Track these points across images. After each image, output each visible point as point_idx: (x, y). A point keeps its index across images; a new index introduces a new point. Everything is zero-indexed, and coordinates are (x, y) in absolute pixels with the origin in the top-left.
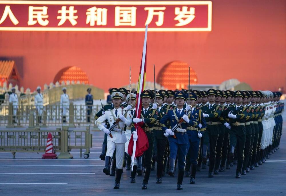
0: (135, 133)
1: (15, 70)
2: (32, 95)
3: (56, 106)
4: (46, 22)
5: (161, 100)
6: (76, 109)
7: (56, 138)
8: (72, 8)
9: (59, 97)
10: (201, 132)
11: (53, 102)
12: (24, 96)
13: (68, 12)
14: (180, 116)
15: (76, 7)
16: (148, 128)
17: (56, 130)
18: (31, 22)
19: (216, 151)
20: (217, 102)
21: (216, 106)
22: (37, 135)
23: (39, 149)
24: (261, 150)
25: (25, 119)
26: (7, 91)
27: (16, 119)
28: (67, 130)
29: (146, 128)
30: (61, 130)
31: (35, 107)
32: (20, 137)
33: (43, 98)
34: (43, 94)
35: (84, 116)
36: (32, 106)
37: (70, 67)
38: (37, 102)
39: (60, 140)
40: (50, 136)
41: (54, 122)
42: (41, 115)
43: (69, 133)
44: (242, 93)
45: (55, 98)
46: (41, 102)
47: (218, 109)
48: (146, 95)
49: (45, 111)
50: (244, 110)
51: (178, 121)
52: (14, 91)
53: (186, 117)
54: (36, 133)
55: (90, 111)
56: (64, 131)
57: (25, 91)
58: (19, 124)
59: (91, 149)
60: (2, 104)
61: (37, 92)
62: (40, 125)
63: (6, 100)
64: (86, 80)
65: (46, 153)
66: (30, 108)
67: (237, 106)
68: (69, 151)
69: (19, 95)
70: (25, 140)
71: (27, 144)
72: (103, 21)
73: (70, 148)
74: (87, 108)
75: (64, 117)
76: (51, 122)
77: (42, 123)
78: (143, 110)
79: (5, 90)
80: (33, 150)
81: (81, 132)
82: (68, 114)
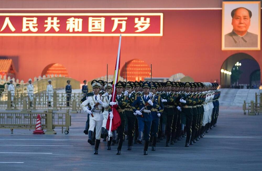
0: (111, 113)
1: (13, 66)
2: (25, 85)
3: (43, 94)
4: (36, 30)
5: (131, 89)
6: (58, 96)
7: (44, 118)
8: (55, 19)
9: (46, 87)
10: (160, 113)
11: (41, 91)
12: (19, 86)
13: (52, 21)
14: (146, 101)
15: (59, 18)
16: (121, 109)
17: (43, 112)
18: (24, 29)
19: (172, 127)
20: (173, 91)
21: (172, 94)
22: (29, 116)
23: (31, 127)
24: (203, 126)
25: (19, 103)
26: (6, 82)
27: (13, 103)
28: (52, 113)
29: (119, 109)
30: (47, 112)
31: (27, 95)
32: (17, 118)
33: (33, 88)
34: (33, 85)
35: (64, 102)
36: (25, 94)
37: (54, 64)
38: (29, 91)
39: (46, 120)
40: (39, 117)
41: (42, 106)
42: (32, 101)
43: (53, 115)
44: (190, 84)
45: (43, 88)
46: (32, 91)
47: (174, 96)
48: (120, 85)
49: (35, 97)
50: (191, 96)
51: (145, 104)
52: (11, 82)
53: (150, 101)
54: (28, 114)
55: (69, 98)
56: (49, 113)
57: (20, 82)
58: (16, 108)
59: (70, 127)
60: (3, 92)
61: (29, 83)
62: (31, 108)
63: (6, 89)
64: (66, 74)
65: (36, 130)
66: (24, 96)
67: (186, 94)
68: (53, 128)
69: (16, 85)
70: (20, 120)
71: (22, 123)
72: (79, 28)
73: (54, 126)
74: (66, 96)
75: (50, 102)
76: (39, 106)
77: (33, 107)
78: (117, 96)
79: (5, 81)
80: (27, 127)
81: (63, 114)
82: (52, 100)
